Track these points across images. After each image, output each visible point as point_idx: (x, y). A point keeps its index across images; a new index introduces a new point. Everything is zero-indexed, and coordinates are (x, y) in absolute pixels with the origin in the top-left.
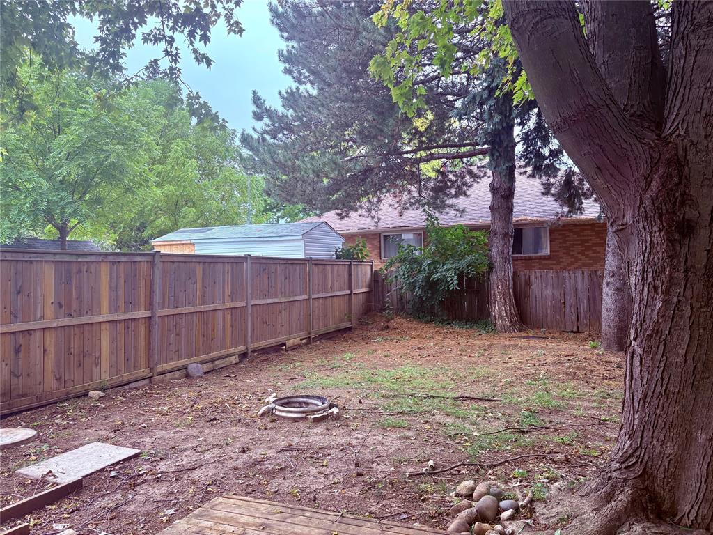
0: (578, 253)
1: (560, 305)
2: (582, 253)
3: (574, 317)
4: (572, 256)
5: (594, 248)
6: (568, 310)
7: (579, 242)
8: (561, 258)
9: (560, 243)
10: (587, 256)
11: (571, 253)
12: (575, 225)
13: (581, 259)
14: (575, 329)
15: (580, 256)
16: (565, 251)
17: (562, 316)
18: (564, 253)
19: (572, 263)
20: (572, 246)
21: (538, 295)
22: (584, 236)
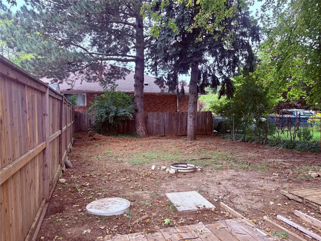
0: (153, 106)
1: (158, 126)
2: (154, 106)
3: (163, 131)
4: (150, 107)
5: (158, 104)
6: (161, 128)
7: (153, 102)
8: (147, 108)
9: (146, 102)
10: (156, 107)
11: (150, 106)
12: (152, 95)
13: (153, 109)
14: (164, 135)
15: (153, 107)
16: (148, 105)
17: (159, 130)
18: (147, 106)
19: (151, 110)
20: (151, 103)
21: (151, 122)
22: (155, 100)
